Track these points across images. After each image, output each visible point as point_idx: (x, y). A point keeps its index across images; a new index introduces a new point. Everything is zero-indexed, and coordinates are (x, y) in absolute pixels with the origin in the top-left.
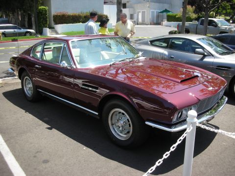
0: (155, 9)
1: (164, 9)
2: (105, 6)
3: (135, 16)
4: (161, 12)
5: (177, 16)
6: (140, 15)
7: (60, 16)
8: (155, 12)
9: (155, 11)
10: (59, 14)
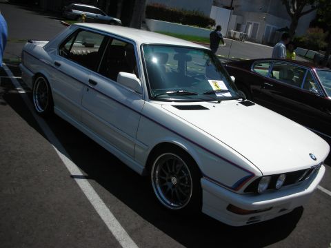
0: (273, 25)
1: (285, 27)
2: (213, 7)
3: (244, 27)
4: (279, 30)
5: (301, 40)
6: (250, 28)
7: (156, 8)
8: (272, 29)
9: (272, 27)
10: (156, 6)
